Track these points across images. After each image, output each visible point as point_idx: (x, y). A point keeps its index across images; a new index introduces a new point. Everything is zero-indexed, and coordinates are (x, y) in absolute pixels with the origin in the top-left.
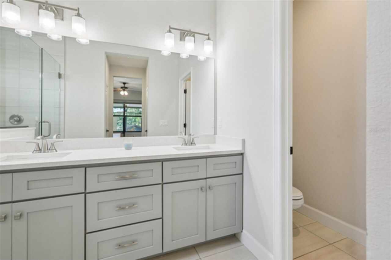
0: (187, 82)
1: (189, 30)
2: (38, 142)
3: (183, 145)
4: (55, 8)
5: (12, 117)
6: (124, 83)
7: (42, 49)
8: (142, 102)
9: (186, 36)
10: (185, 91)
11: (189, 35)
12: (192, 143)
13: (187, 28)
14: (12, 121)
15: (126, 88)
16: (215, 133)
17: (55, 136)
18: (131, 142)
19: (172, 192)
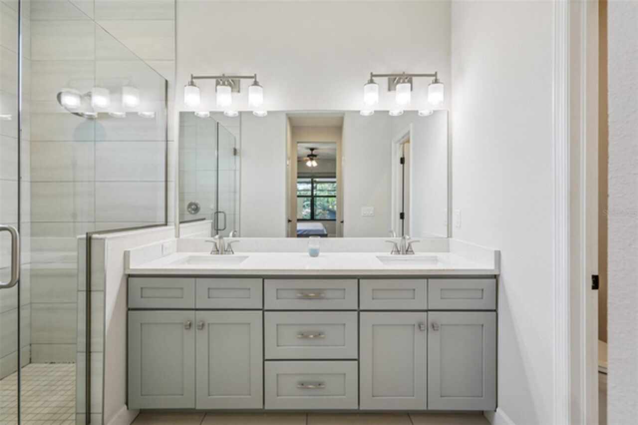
0: (406, 145)
1: (401, 73)
2: (216, 241)
3: (393, 253)
4: (232, 81)
5: (190, 205)
6: (312, 149)
7: (218, 123)
8: (337, 175)
9: (398, 82)
10: (402, 161)
11: (401, 81)
12: (407, 251)
13: (399, 68)
14: (190, 209)
15: (315, 156)
16: (449, 235)
17: (231, 234)
18: (317, 246)
19: (373, 325)
